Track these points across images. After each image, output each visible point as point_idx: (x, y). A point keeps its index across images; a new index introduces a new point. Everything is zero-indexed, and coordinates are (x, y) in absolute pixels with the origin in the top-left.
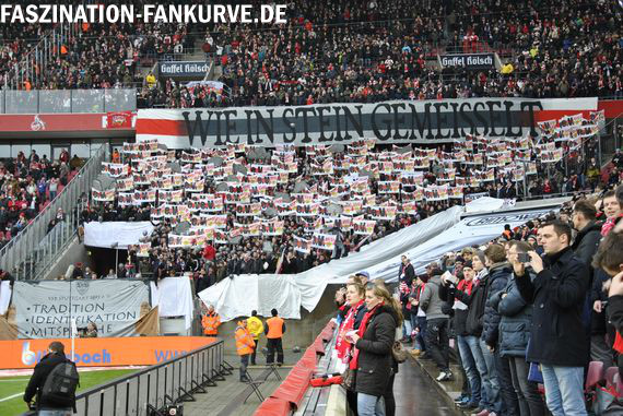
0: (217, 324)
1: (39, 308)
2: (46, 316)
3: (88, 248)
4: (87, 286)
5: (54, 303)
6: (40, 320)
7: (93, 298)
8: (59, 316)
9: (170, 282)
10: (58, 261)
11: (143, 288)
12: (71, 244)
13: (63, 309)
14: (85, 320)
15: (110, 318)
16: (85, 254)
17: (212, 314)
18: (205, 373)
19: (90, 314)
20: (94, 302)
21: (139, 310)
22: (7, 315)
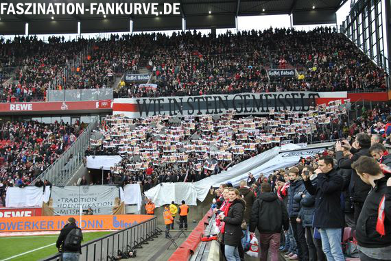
0: (153, 208)
1: (64, 200)
2: (67, 204)
3: (88, 169)
4: (88, 188)
5: (71, 197)
6: (65, 206)
7: (91, 194)
8: (74, 204)
9: (129, 187)
10: (73, 176)
11: (116, 190)
12: (80, 167)
13: (76, 200)
14: (87, 206)
15: (100, 205)
16: (87, 172)
17: (150, 203)
18: (148, 233)
19: (89, 203)
20: (91, 197)
21: (114, 201)
22: (48, 203)
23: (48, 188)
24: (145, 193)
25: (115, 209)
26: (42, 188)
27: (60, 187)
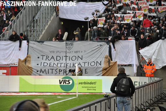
0: (154, 70)
1: (45, 58)
2: (49, 62)
3: (61, 20)
4: (72, 44)
5: (53, 54)
6: (45, 64)
7: (76, 52)
8: (56, 62)
10: (46, 28)
11: (106, 47)
12: (52, 17)
13: (58, 58)
14: (72, 65)
15: (86, 65)
16: (59, 24)
17: (150, 64)
18: (147, 101)
19: (74, 62)
20: (76, 55)
21: (103, 60)
22: (26, 61)
23: (24, 42)
24: (141, 51)
25: (106, 69)
26: (18, 43)
27: (39, 42)
